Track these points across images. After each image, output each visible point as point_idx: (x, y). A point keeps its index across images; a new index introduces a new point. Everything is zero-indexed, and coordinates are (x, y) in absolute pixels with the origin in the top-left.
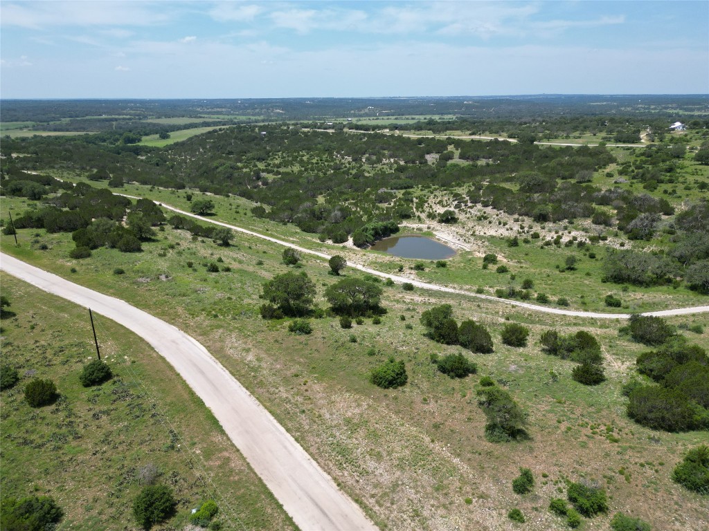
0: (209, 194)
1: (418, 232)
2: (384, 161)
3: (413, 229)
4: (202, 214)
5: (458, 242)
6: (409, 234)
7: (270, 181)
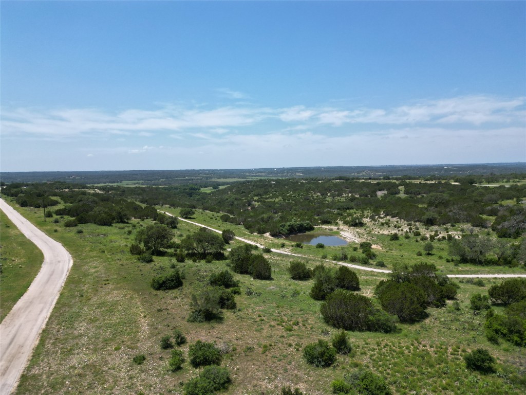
0: (207, 211)
1: (329, 231)
2: (344, 195)
3: (326, 229)
4: (186, 218)
5: (354, 237)
6: (322, 232)
7: (256, 207)
